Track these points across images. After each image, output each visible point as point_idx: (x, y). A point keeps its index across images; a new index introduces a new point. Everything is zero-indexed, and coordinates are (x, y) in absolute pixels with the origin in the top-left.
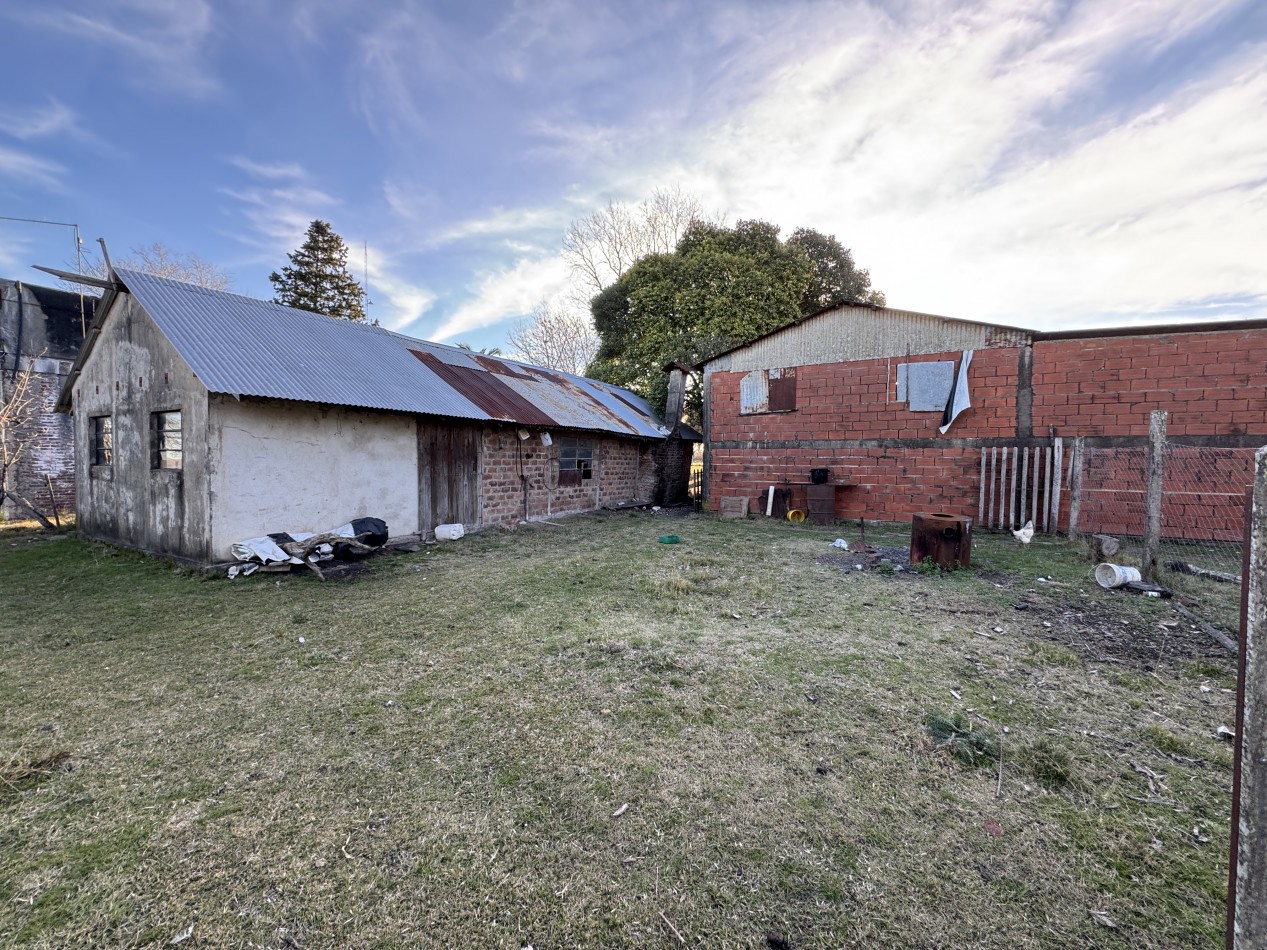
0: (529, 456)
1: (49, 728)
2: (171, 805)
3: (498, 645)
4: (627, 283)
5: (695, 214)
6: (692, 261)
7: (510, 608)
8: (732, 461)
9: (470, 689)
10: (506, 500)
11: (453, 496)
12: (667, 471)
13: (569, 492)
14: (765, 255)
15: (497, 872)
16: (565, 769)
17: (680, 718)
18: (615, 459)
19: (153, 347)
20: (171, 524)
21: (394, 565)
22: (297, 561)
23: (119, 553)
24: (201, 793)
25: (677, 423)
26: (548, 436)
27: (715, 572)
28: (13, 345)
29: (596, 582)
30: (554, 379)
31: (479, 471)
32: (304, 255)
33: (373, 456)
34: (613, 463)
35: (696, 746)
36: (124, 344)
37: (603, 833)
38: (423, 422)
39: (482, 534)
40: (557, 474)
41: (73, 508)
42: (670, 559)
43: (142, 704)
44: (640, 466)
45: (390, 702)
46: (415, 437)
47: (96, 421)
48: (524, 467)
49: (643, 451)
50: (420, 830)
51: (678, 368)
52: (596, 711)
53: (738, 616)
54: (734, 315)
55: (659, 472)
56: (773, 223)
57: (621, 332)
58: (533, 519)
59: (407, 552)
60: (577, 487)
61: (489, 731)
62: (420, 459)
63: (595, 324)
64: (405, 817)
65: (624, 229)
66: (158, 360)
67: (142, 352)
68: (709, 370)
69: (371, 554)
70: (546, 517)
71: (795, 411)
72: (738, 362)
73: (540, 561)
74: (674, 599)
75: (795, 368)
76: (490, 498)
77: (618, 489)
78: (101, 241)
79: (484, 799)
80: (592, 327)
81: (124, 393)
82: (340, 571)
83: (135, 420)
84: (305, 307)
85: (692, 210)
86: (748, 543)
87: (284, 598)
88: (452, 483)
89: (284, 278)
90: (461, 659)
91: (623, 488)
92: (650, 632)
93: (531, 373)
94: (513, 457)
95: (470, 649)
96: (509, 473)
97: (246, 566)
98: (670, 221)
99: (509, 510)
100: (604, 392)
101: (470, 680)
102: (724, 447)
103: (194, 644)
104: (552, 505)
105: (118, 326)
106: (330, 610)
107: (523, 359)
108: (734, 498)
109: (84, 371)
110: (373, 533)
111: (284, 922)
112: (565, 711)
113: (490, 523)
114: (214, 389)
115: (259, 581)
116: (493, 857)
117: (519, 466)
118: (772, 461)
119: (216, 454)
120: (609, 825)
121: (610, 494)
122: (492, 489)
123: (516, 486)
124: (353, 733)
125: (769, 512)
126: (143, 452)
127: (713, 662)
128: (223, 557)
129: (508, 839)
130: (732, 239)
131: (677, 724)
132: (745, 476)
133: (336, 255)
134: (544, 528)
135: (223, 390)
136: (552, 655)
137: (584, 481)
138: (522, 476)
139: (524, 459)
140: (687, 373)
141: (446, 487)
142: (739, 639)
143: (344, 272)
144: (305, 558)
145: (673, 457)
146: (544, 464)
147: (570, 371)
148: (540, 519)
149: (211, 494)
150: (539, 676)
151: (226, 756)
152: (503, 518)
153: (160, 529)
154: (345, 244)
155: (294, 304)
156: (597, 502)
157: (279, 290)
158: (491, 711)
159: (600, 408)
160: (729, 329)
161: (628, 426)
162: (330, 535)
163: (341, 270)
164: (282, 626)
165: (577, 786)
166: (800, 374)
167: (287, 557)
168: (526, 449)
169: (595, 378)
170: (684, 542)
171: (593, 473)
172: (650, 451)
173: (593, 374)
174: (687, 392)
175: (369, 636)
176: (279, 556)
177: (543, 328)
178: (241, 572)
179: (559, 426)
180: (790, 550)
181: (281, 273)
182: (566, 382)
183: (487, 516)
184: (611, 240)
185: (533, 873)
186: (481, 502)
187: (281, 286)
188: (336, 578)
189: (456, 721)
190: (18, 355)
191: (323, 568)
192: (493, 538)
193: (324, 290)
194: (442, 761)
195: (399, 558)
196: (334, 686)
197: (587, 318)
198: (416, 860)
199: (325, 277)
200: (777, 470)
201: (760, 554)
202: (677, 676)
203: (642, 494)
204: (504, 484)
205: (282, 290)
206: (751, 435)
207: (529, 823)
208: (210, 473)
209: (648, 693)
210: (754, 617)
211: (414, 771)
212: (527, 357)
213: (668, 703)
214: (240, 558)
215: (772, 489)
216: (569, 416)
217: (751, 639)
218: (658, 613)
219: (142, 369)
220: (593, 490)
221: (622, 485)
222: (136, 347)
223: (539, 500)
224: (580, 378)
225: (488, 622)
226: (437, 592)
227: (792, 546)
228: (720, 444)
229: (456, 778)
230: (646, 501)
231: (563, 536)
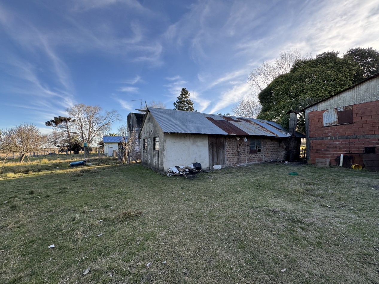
0: (240, 145)
1: (139, 206)
2: (160, 229)
3: (234, 203)
4: (271, 86)
5: (298, 57)
6: (297, 74)
7: (237, 192)
8: (321, 145)
9: (227, 215)
10: (233, 158)
11: (218, 157)
12: (290, 149)
13: (253, 156)
14: (332, 65)
15: (240, 276)
16: (261, 249)
17: (306, 243)
18: (269, 145)
19: (153, 123)
20: (157, 163)
21: (203, 176)
22: (181, 173)
23: (148, 169)
24: (165, 228)
25: (294, 132)
26: (246, 138)
27: (316, 188)
28: (132, 125)
29: (266, 187)
30: (247, 121)
31: (225, 150)
32: (180, 97)
33: (197, 146)
34: (269, 147)
35: (315, 255)
36: (149, 123)
37: (277, 276)
38: (210, 136)
39: (226, 168)
40: (249, 150)
41: (140, 159)
42: (295, 180)
43: (154, 204)
44: (279, 147)
45: (205, 214)
46: (208, 141)
47: (144, 140)
48: (238, 148)
49: (280, 142)
50: (216, 254)
51: (293, 112)
52: (271, 232)
53: (329, 207)
54: (318, 89)
55: (287, 149)
56: (335, 51)
57: (269, 103)
58: (242, 164)
59: (206, 172)
60: (256, 155)
61: (234, 230)
62: (209, 147)
63: (260, 101)
64: (212, 249)
65: (269, 69)
66: (155, 126)
67: (152, 124)
68: (307, 112)
69: (197, 172)
70: (246, 164)
71: (353, 123)
72: (321, 107)
73: (245, 178)
74: (298, 196)
75: (352, 106)
76: (228, 158)
77: (271, 155)
78: (146, 102)
79: (234, 251)
80: (259, 102)
81: (149, 134)
82: (190, 176)
83: (151, 139)
84: (181, 110)
85: (296, 56)
86: (331, 177)
87: (179, 183)
88: (217, 153)
89: (176, 103)
90: (224, 205)
91: (273, 155)
92: (289, 207)
93: (239, 120)
94: (235, 145)
95: (226, 203)
96: (234, 150)
97: (171, 173)
98: (287, 62)
99: (234, 161)
100: (265, 124)
101: (226, 212)
102: (316, 139)
103: (162, 191)
104: (248, 160)
105: (148, 120)
106: (189, 187)
107: (236, 115)
108: (323, 159)
109: (142, 130)
110: (198, 166)
111: (184, 268)
112: (258, 229)
113: (229, 165)
114: (165, 132)
115: (173, 177)
116: (239, 271)
117: (237, 148)
118: (342, 144)
119: (165, 147)
120: (279, 274)
121: (268, 157)
122: (229, 155)
123: (236, 154)
124: (197, 221)
125: (341, 164)
126: (152, 146)
127: (320, 223)
128: (166, 171)
129: (243, 266)
130: (314, 63)
131: (305, 244)
132: (328, 151)
133: (187, 96)
134: (245, 167)
135: (166, 132)
136: (252, 209)
137: (258, 153)
138: (238, 151)
139: (238, 146)
140: (297, 113)
141: (216, 154)
142: (331, 216)
143: (189, 99)
144: (183, 173)
145: (292, 144)
146: (245, 147)
147: (251, 117)
148: (244, 164)
149: (164, 156)
150: (248, 215)
151: (170, 220)
152: (232, 164)
153: (155, 164)
154: (189, 92)
155: (178, 109)
156: (263, 159)
157: (175, 106)
158: (234, 223)
159: (263, 129)
160: (315, 95)
161: (274, 134)
162: (188, 167)
163: (188, 99)
164: (179, 189)
165: (265, 256)
166: (355, 108)
167: (179, 172)
168: (239, 143)
169: (261, 119)
170: (300, 175)
171: (261, 150)
172: (283, 142)
173: (259, 117)
174: (297, 120)
175: (199, 195)
176: (177, 172)
177: (242, 106)
178: (170, 175)
179: (249, 135)
180: (355, 181)
181: (176, 102)
182: (251, 121)
183: (228, 163)
184: (264, 74)
185: (252, 281)
186: (226, 159)
187: (176, 105)
188: (189, 178)
189: (224, 224)
190: (132, 127)
191: (187, 175)
192: (230, 170)
193: (185, 105)
194: (221, 235)
195: (204, 174)
196: (191, 207)
197: (257, 100)
198: (216, 263)
199: (185, 101)
200: (344, 148)
201: (338, 182)
202: (303, 225)
203: (280, 157)
204: (232, 153)
205: (176, 106)
206: (330, 134)
207: (249, 263)
208: (164, 151)
209: (290, 229)
210: (338, 208)
211: (213, 236)
212: (237, 115)
213: (300, 235)
214: (170, 171)
215: (342, 156)
216: (252, 132)
217: (338, 217)
218: (291, 201)
219: (152, 128)
220: (261, 155)
221: (272, 154)
222: (151, 124)
223: (244, 159)
224: (255, 119)
225: (230, 195)
226: (215, 184)
227: (356, 180)
228: (314, 138)
229: (225, 242)
230: (282, 159)
231: (252, 170)
